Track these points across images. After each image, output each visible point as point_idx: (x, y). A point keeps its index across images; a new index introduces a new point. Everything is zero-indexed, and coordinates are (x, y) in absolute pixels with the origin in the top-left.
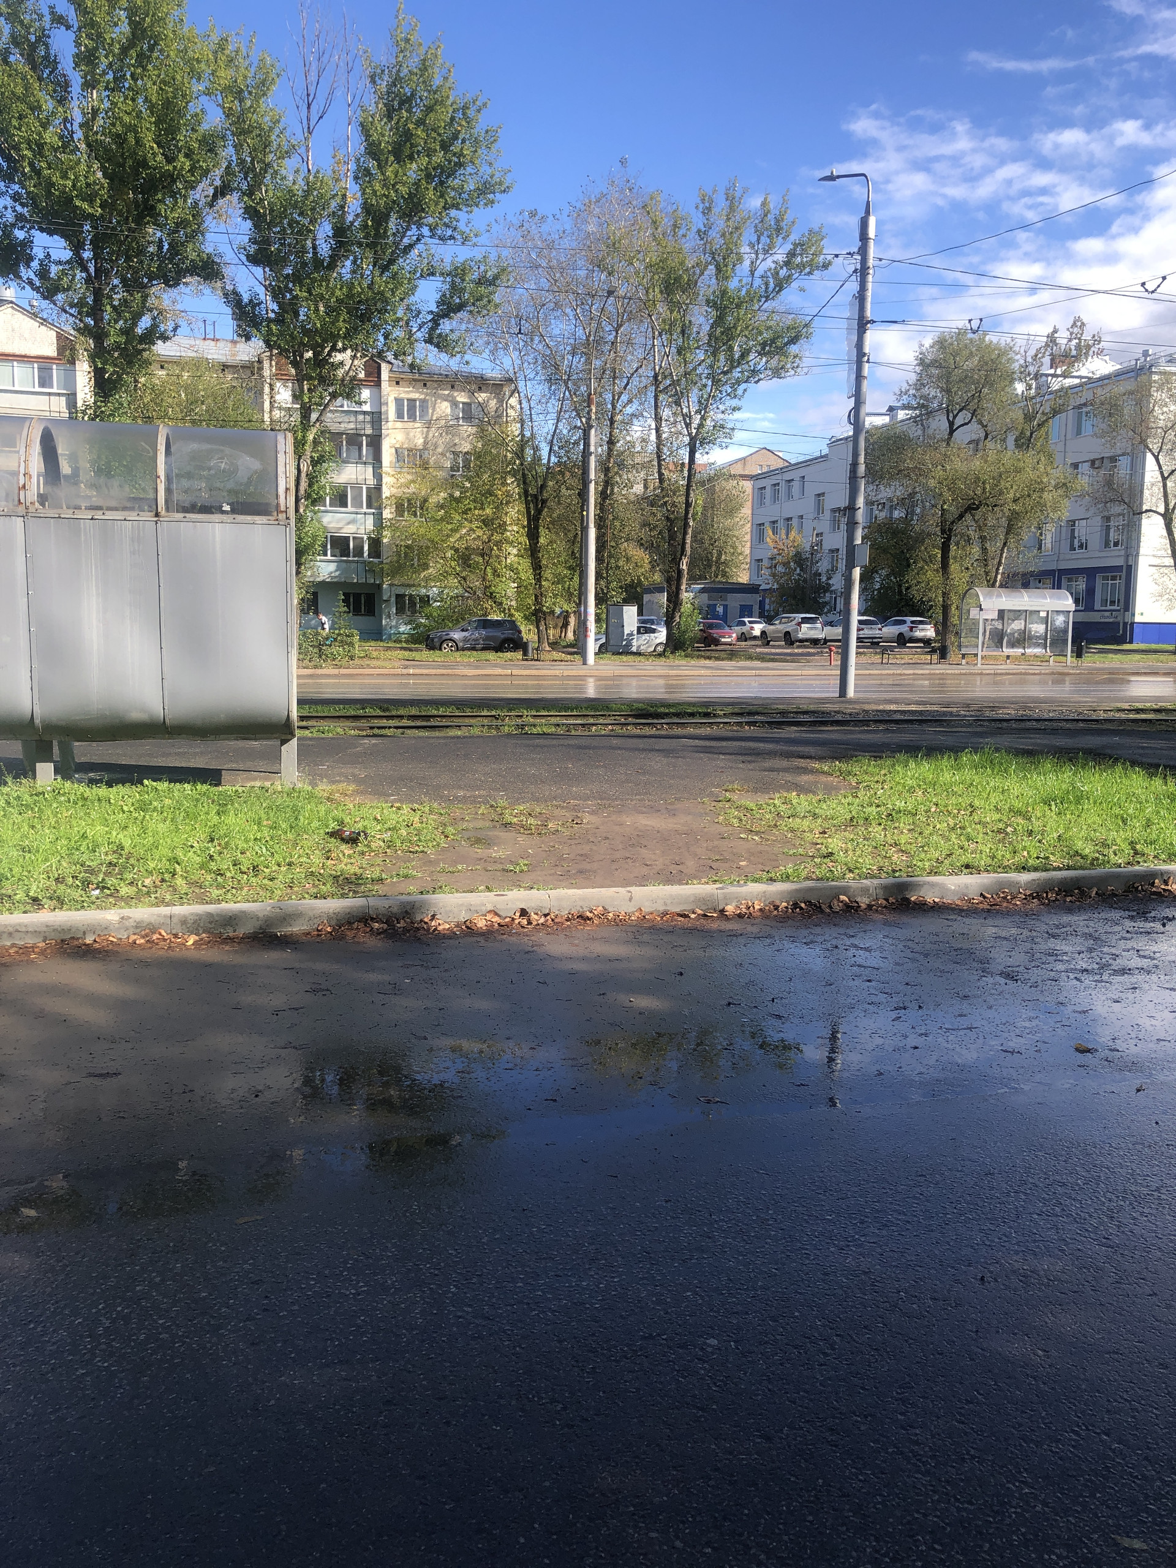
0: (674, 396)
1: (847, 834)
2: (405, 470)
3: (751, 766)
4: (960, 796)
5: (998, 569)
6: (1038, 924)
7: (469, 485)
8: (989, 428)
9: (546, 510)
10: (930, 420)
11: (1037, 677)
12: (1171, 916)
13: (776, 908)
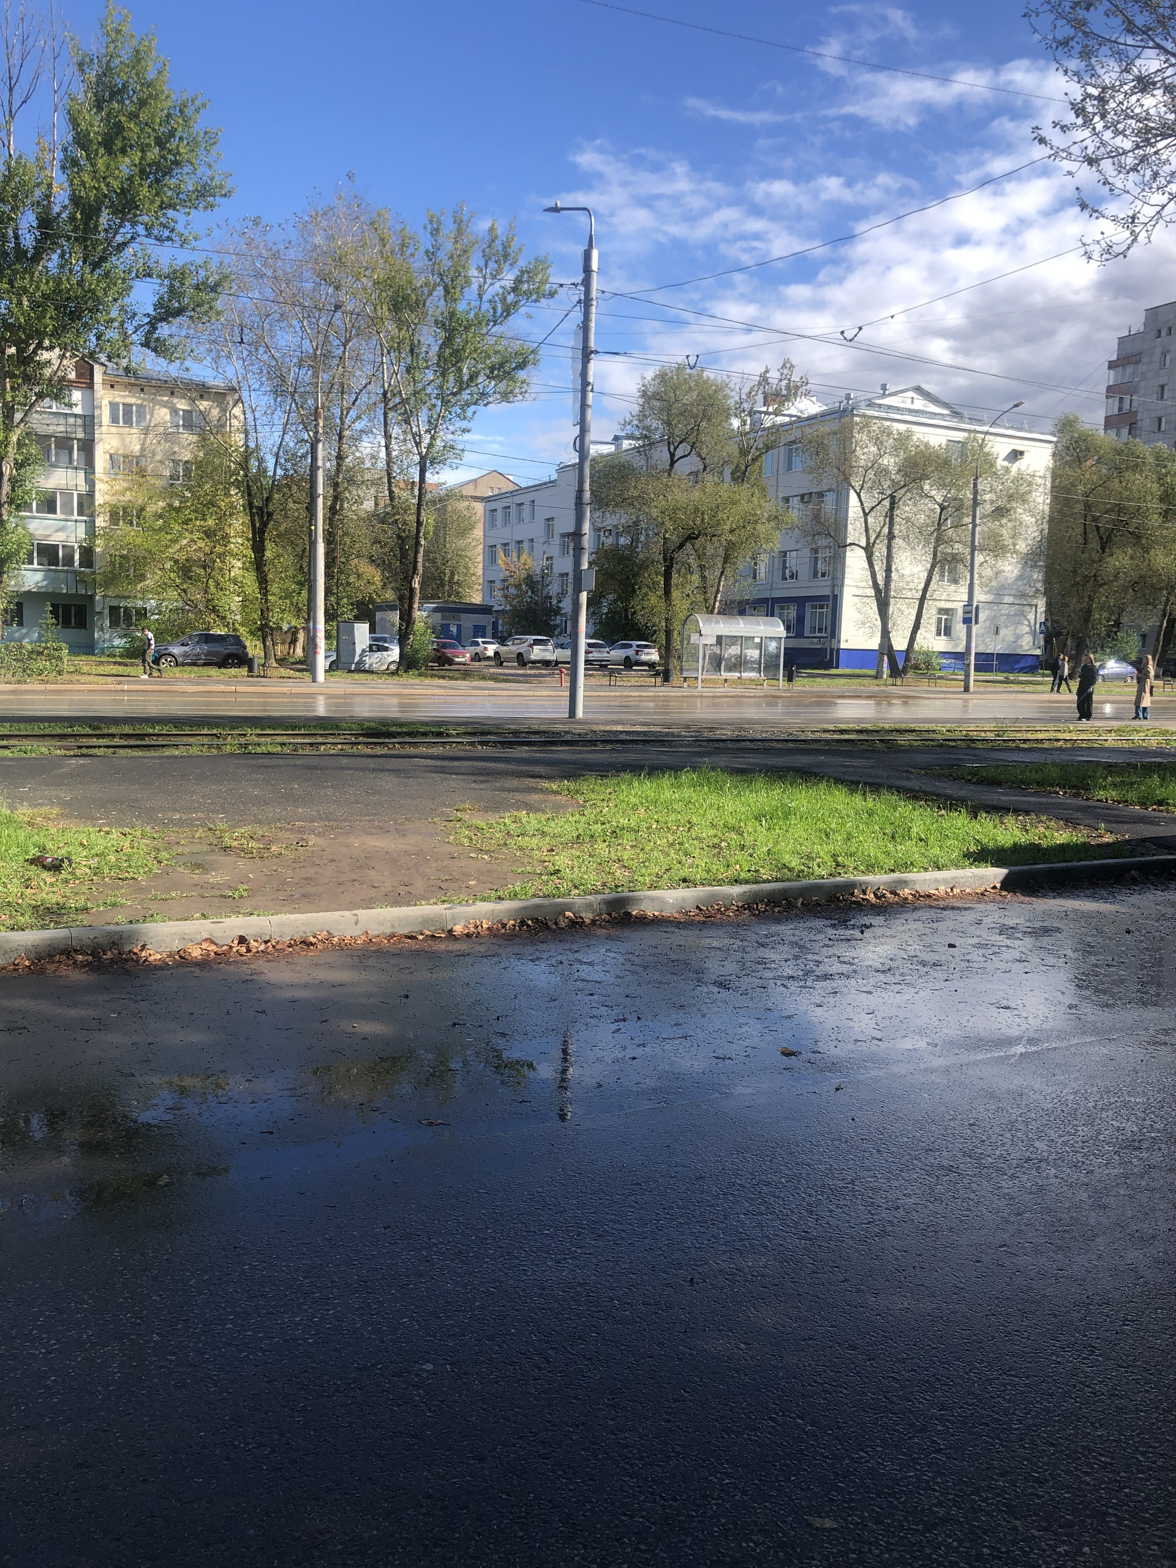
0: (404, 414)
1: (573, 851)
2: (121, 477)
3: (482, 786)
4: (679, 813)
5: (716, 597)
6: (749, 933)
7: (190, 495)
8: (707, 461)
9: (272, 523)
10: (653, 451)
11: (753, 700)
12: (868, 924)
13: (504, 926)
